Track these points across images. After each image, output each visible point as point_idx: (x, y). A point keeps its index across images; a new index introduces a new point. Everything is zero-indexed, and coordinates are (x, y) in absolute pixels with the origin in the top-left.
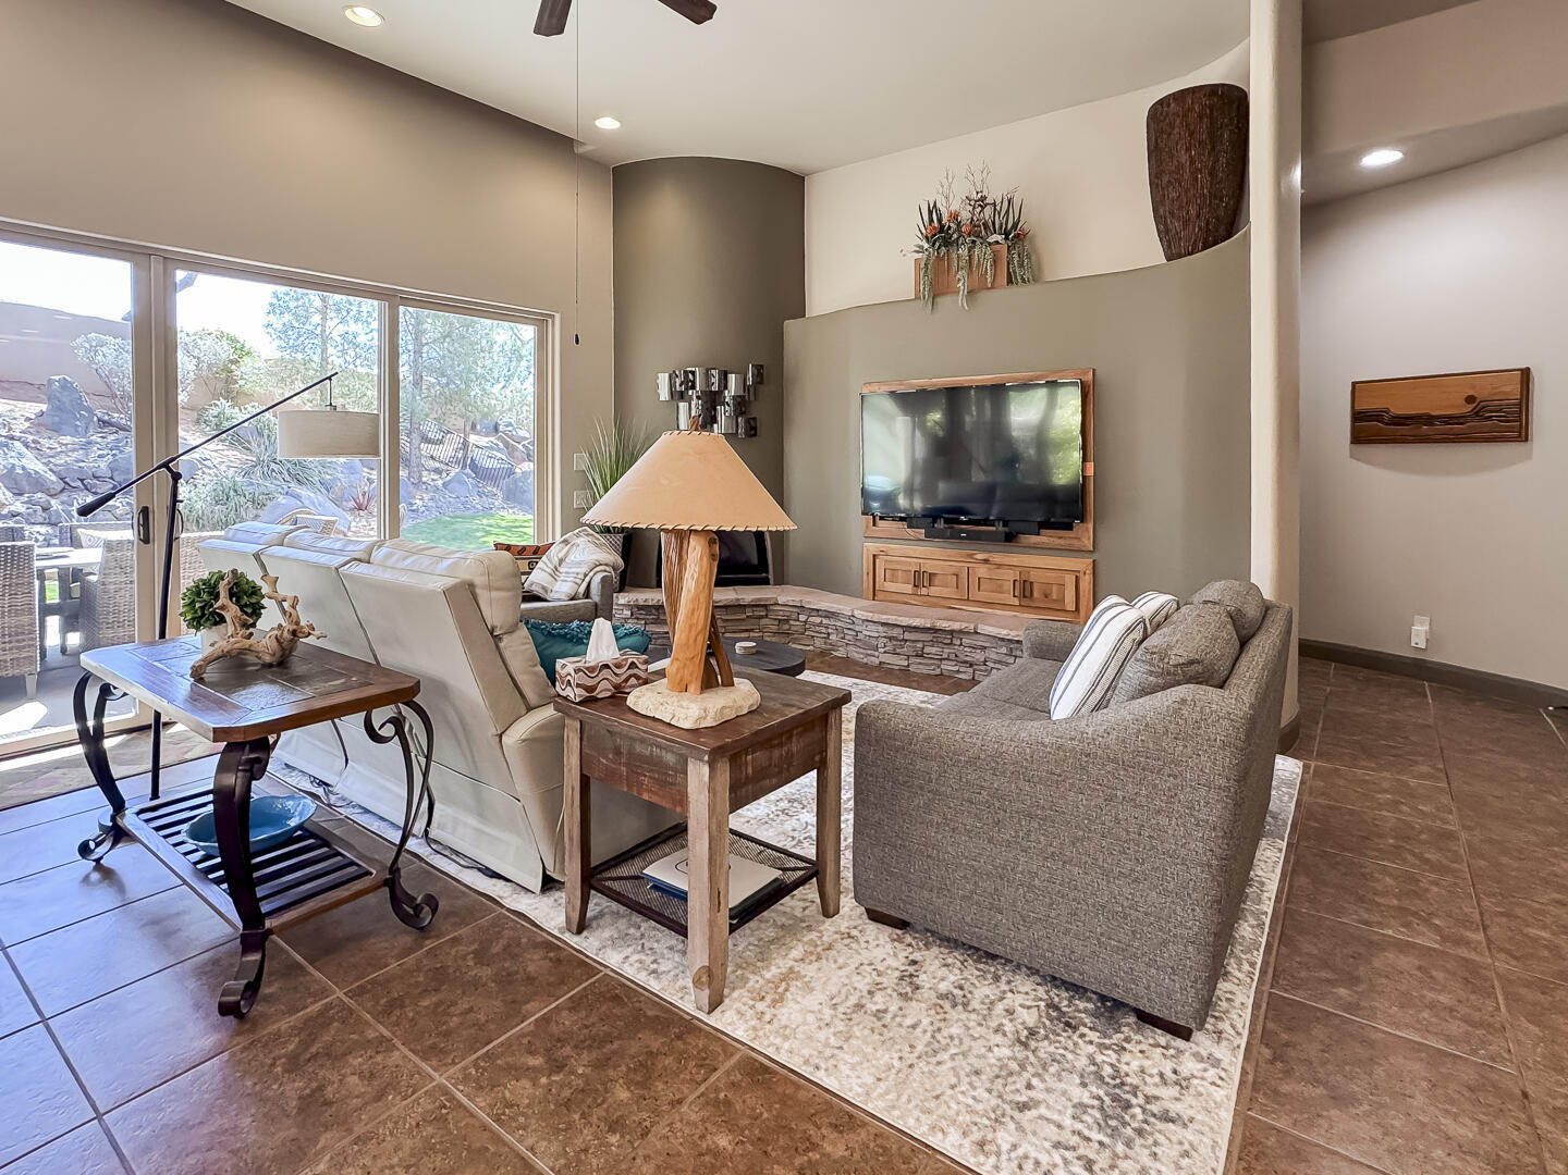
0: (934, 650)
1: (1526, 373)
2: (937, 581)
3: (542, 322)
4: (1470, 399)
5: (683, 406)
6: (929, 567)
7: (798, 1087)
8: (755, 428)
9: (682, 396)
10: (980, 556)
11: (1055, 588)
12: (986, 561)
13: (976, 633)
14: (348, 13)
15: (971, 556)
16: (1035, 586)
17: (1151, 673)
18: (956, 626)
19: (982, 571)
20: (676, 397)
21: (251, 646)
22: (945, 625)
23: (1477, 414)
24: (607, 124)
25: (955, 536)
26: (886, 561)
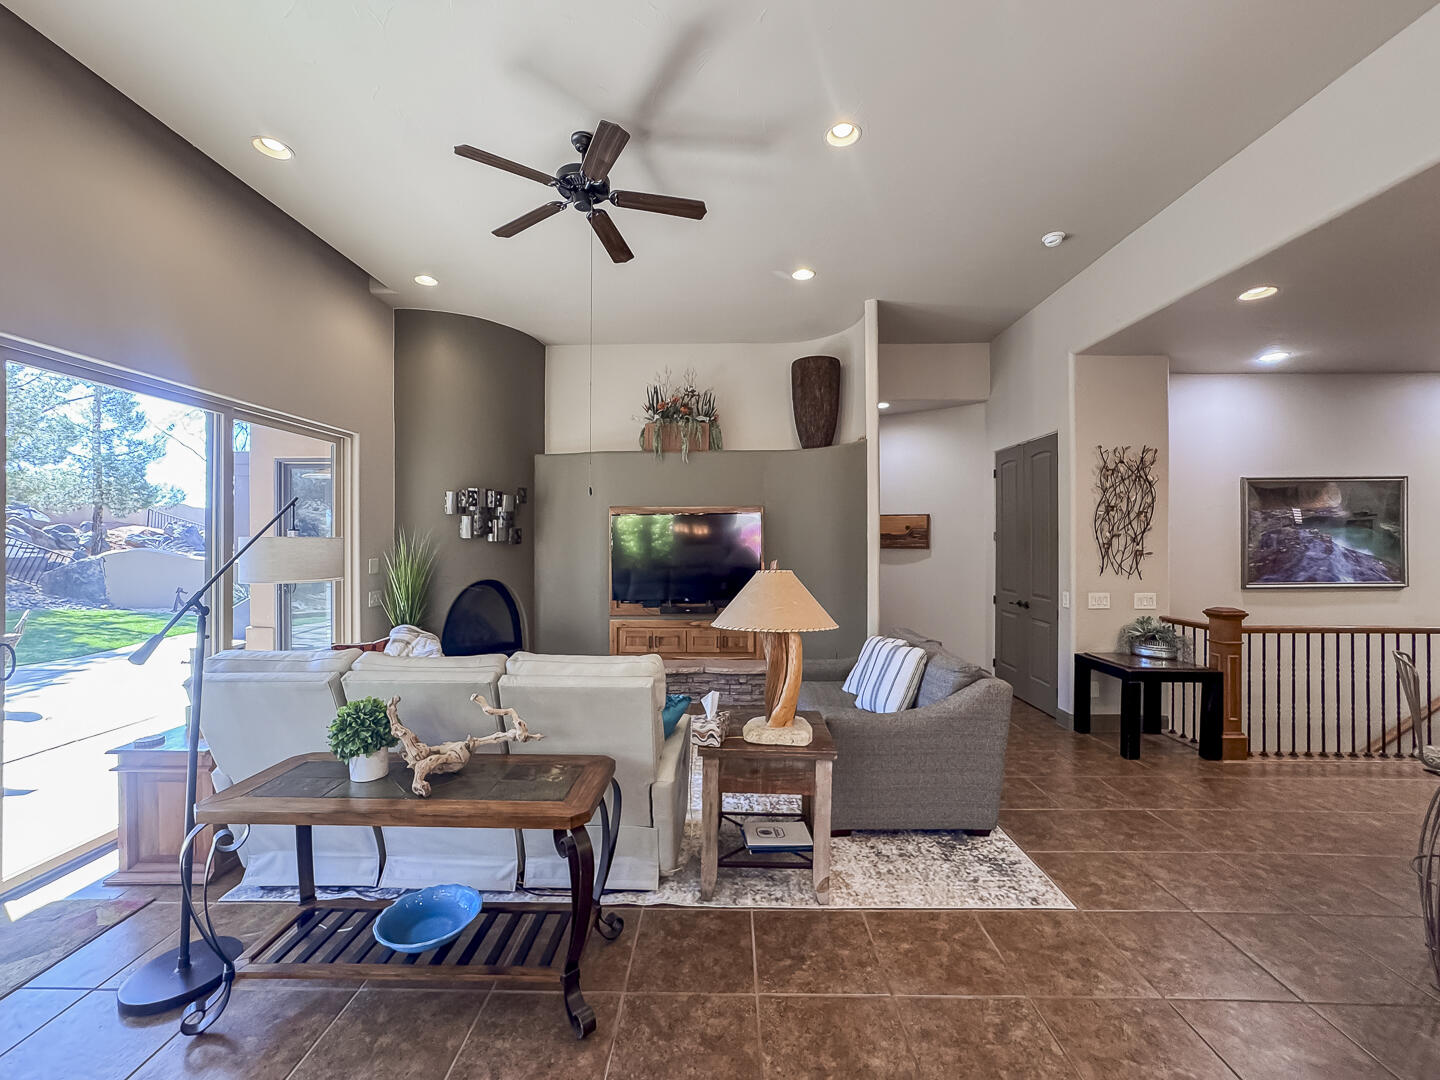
0: (675, 688)
1: (928, 515)
2: (664, 641)
3: (339, 441)
4: (907, 528)
5: (466, 520)
6: (658, 633)
7: (901, 914)
8: (519, 537)
9: (464, 511)
10: (694, 623)
11: (741, 640)
12: (698, 626)
13: (705, 673)
14: (256, 143)
15: (688, 624)
16: (730, 639)
17: (964, 677)
18: (692, 670)
19: (694, 633)
20: (460, 510)
21: (447, 759)
22: (685, 670)
23: (911, 535)
24: (426, 281)
25: (682, 611)
26: (627, 632)
